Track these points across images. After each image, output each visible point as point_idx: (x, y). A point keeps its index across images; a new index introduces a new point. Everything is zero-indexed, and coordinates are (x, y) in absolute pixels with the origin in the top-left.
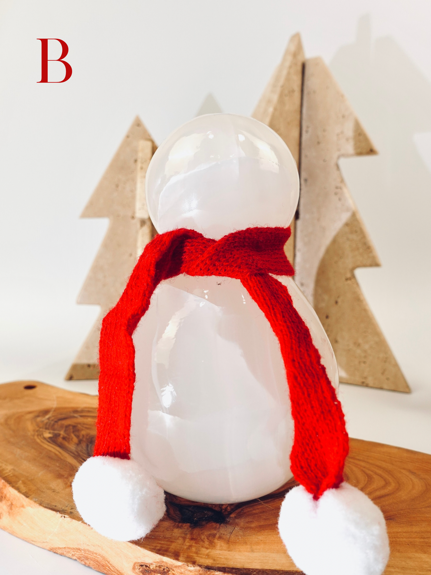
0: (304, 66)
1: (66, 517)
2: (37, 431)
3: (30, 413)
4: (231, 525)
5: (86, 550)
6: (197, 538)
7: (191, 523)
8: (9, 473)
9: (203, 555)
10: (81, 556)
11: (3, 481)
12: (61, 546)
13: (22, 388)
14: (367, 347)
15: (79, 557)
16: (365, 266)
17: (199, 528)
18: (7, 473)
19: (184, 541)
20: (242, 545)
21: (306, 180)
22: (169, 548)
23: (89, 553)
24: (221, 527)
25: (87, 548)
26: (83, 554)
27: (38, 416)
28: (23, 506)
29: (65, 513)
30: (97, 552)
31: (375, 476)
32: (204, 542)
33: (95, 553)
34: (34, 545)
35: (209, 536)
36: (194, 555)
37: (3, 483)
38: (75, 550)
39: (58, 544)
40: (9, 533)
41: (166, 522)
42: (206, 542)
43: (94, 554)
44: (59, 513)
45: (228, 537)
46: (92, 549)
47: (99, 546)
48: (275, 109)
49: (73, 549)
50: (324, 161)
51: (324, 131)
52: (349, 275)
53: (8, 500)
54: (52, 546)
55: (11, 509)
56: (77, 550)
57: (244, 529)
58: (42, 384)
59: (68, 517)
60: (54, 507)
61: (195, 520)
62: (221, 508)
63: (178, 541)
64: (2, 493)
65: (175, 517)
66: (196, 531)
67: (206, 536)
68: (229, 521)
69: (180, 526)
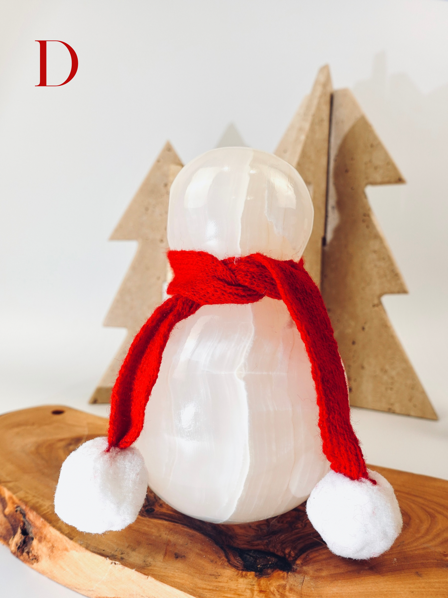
0: (332, 98)
1: (117, 564)
3: (61, 440)
4: (299, 574)
6: (266, 590)
7: (255, 571)
8: (48, 510)
11: (42, 519)
12: (109, 596)
13: (49, 414)
14: (394, 373)
16: (392, 292)
17: (265, 577)
18: (45, 510)
19: (253, 595)
24: (289, 577)
28: (66, 549)
29: (116, 558)
31: (437, 515)
32: (274, 595)
34: (78, 592)
35: (279, 588)
37: (42, 521)
39: (106, 593)
40: (49, 578)
41: (228, 569)
42: (277, 595)
44: (109, 559)
45: (300, 588)
48: (307, 137)
50: (352, 189)
51: (352, 159)
52: (376, 302)
53: (49, 542)
54: (99, 596)
55: (52, 552)
57: (315, 579)
58: (70, 409)
59: (119, 564)
60: (102, 552)
61: (259, 567)
62: (284, 552)
63: (245, 594)
64: (41, 533)
65: (236, 564)
66: (263, 581)
67: (275, 588)
68: (296, 569)
69: (244, 575)
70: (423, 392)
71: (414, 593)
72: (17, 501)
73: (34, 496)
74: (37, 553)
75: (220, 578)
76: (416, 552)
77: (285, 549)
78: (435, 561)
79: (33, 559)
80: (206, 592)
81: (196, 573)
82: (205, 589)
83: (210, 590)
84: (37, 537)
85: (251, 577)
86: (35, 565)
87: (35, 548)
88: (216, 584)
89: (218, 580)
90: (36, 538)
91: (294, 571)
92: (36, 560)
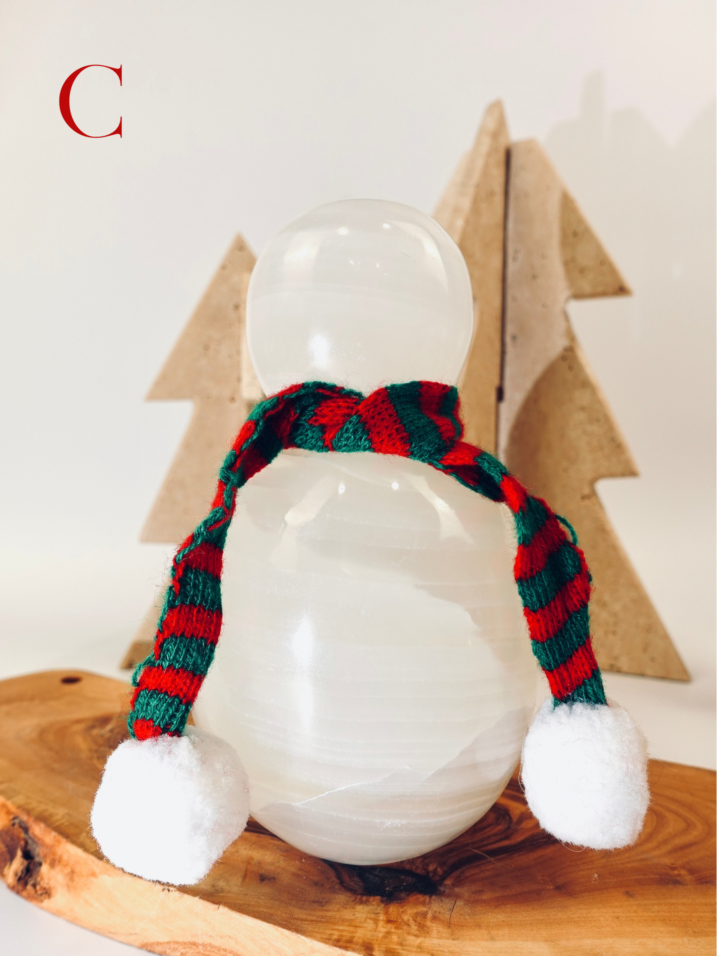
0: (508, 155)
1: (172, 891)
2: (96, 751)
3: (78, 721)
4: (448, 897)
5: (207, 945)
6: (397, 919)
7: (382, 896)
8: (64, 821)
9: (413, 948)
11: (54, 834)
12: (161, 940)
13: (57, 682)
14: (617, 607)
16: (612, 475)
17: (397, 903)
18: (57, 820)
19: (377, 926)
20: (474, 929)
21: (514, 338)
22: (354, 937)
23: (213, 950)
24: (433, 902)
25: (208, 940)
26: (202, 951)
27: (92, 727)
28: (94, 874)
30: (226, 948)
31: (667, 814)
32: (409, 925)
33: (223, 950)
34: (112, 939)
35: (417, 917)
36: (398, 947)
37: (55, 837)
38: (187, 946)
39: (156, 935)
40: (68, 921)
41: (340, 894)
42: (413, 926)
43: (221, 951)
44: (159, 885)
45: (448, 916)
46: (218, 942)
47: (230, 937)
48: (467, 222)
49: (183, 944)
50: (544, 306)
51: (543, 257)
52: (586, 491)
53: (66, 865)
54: (146, 941)
55: (72, 879)
56: (190, 946)
57: (471, 904)
58: (91, 675)
59: (175, 891)
61: (387, 890)
62: (426, 870)
63: (366, 925)
64: (54, 854)
65: (353, 887)
66: (393, 909)
67: (411, 917)
68: (444, 892)
69: (364, 900)
70: (666, 637)
71: (620, 918)
72: (13, 809)
73: (40, 802)
74: (48, 884)
75: (328, 905)
76: (629, 865)
77: (428, 866)
78: (657, 876)
79: (41, 894)
80: (306, 924)
81: (291, 899)
82: (306, 920)
83: (312, 921)
84: (48, 861)
85: (374, 903)
86: (46, 903)
87: (46, 877)
88: (321, 913)
89: (326, 908)
90: (45, 862)
91: (441, 894)
92: (47, 895)
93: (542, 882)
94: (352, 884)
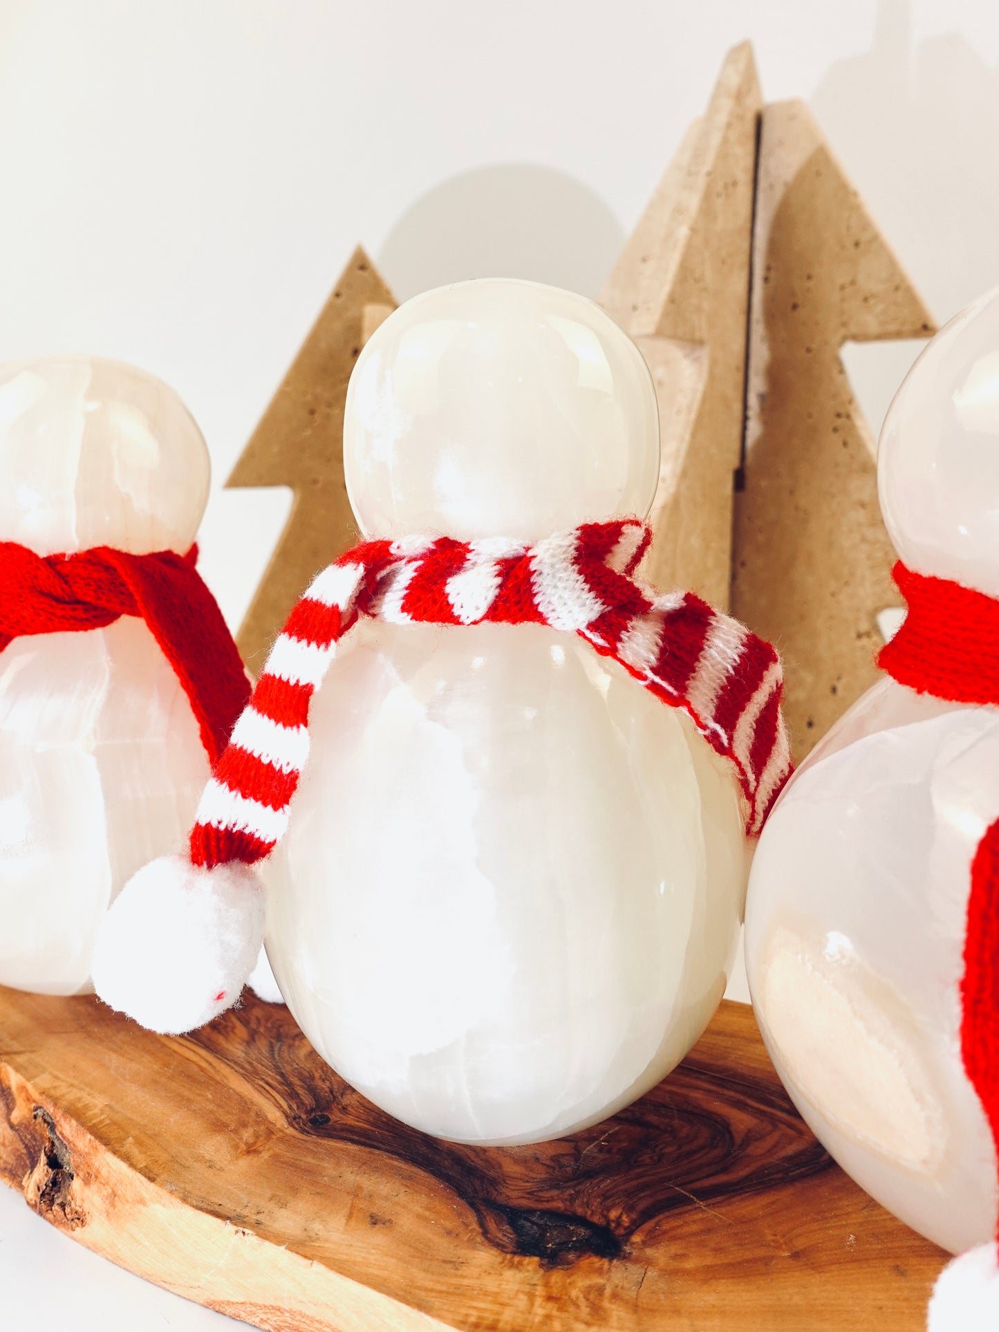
0: (759, 123)
1: (248, 1234)
4: (635, 1264)
5: (295, 1312)
6: (561, 1295)
7: (541, 1256)
8: (103, 1117)
10: (282, 1324)
11: (89, 1136)
12: (233, 1299)
15: (276, 1326)
17: (562, 1269)
18: (95, 1116)
19: (532, 1305)
20: (670, 1318)
21: (762, 397)
23: (304, 1320)
24: (613, 1269)
25: (297, 1307)
26: (289, 1320)
28: (142, 1201)
29: (245, 1222)
30: (322, 1319)
32: (578, 1307)
33: (317, 1321)
34: (169, 1291)
35: (589, 1294)
37: (90, 1141)
38: (268, 1311)
39: (226, 1292)
40: (108, 1260)
41: (482, 1251)
42: (583, 1307)
43: (315, 1322)
44: (230, 1224)
45: (633, 1294)
46: (310, 1311)
47: (327, 1305)
48: (694, 229)
49: (263, 1307)
50: (809, 350)
51: (809, 277)
52: (864, 626)
53: (105, 1184)
54: (213, 1298)
55: (113, 1205)
56: (272, 1311)
57: (668, 1275)
59: (252, 1234)
60: (217, 1208)
61: (549, 1247)
62: (606, 1217)
63: (516, 1302)
64: (90, 1166)
65: (501, 1240)
66: (557, 1277)
67: (582, 1292)
68: (629, 1253)
69: (515, 1263)
72: (35, 1095)
73: (71, 1086)
74: (80, 1206)
75: (464, 1268)
77: (609, 1210)
79: (72, 1220)
80: (433, 1297)
81: (413, 1256)
82: (432, 1290)
83: (441, 1292)
84: (81, 1174)
85: (530, 1268)
86: (79, 1232)
87: (78, 1196)
88: (454, 1281)
89: (460, 1272)
90: (78, 1175)
91: (626, 1258)
92: (79, 1222)
93: (772, 1244)
94: (500, 1235)
